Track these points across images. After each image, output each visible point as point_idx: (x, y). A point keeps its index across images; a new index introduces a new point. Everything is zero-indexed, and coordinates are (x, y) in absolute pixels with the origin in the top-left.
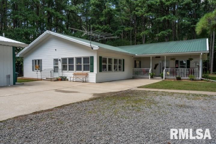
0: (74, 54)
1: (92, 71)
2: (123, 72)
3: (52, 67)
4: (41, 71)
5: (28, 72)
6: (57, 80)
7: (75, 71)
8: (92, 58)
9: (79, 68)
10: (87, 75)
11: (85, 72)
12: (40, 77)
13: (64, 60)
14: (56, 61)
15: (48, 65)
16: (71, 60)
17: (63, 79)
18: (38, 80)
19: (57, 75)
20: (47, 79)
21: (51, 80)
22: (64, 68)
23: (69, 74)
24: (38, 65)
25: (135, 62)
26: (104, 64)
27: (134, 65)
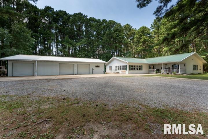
0: (122, 64)
1: (127, 70)
2: (142, 71)
3: (115, 69)
4: (111, 70)
5: (108, 70)
6: (116, 73)
7: (122, 70)
8: (127, 66)
9: (123, 69)
10: (125, 71)
11: (125, 70)
12: (111, 72)
13: (119, 66)
14: (116, 67)
15: (114, 68)
16: (121, 67)
17: (118, 73)
18: (110, 73)
19: (116, 72)
20: (113, 73)
21: (114, 73)
22: (119, 69)
23: (120, 71)
24: (110, 68)
25: (150, 66)
26: (132, 68)
27: (149, 68)
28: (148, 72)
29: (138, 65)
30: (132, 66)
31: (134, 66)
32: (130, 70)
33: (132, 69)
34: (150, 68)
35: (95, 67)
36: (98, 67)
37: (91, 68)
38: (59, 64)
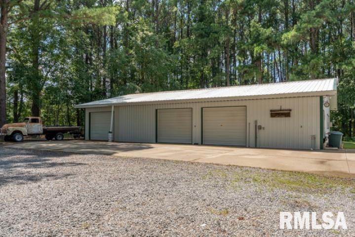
35: (268, 114)
36: (286, 114)
37: (251, 120)
38: (157, 110)
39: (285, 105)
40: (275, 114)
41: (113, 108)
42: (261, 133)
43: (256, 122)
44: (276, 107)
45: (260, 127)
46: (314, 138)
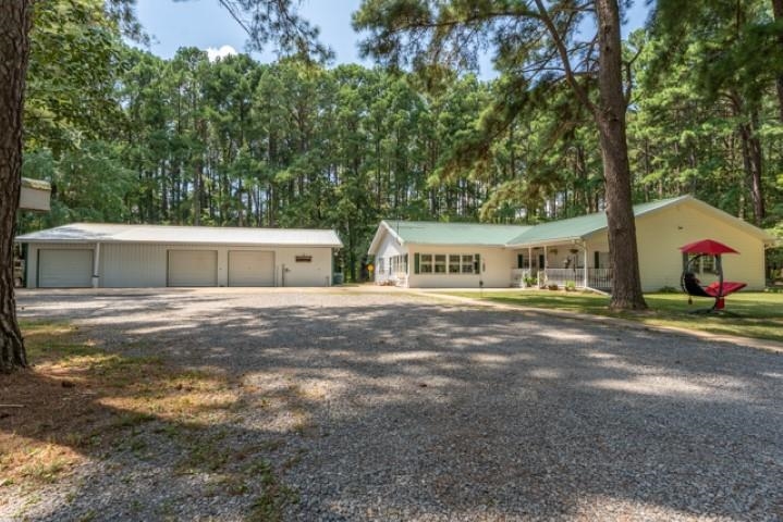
1: (407, 273)
2: (476, 276)
3: (388, 268)
11: (404, 274)
14: (390, 259)
17: (390, 283)
22: (394, 269)
25: (520, 257)
26: (427, 263)
27: (517, 264)
28: (508, 280)
29: (455, 252)
30: (428, 258)
31: (440, 258)
32: (417, 272)
33: (427, 269)
34: (522, 263)
35: (294, 259)
36: (308, 259)
37: (278, 264)
38: (168, 251)
39: (307, 253)
40: (299, 259)
41: (98, 245)
42: (288, 275)
43: (283, 266)
44: (300, 253)
45: (287, 270)
46: (328, 278)
